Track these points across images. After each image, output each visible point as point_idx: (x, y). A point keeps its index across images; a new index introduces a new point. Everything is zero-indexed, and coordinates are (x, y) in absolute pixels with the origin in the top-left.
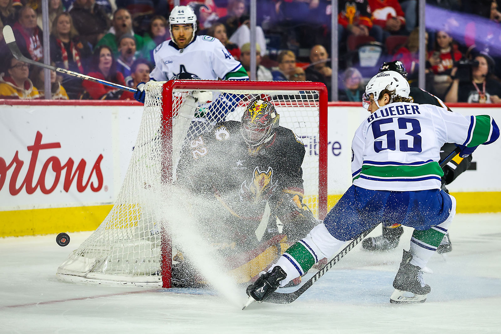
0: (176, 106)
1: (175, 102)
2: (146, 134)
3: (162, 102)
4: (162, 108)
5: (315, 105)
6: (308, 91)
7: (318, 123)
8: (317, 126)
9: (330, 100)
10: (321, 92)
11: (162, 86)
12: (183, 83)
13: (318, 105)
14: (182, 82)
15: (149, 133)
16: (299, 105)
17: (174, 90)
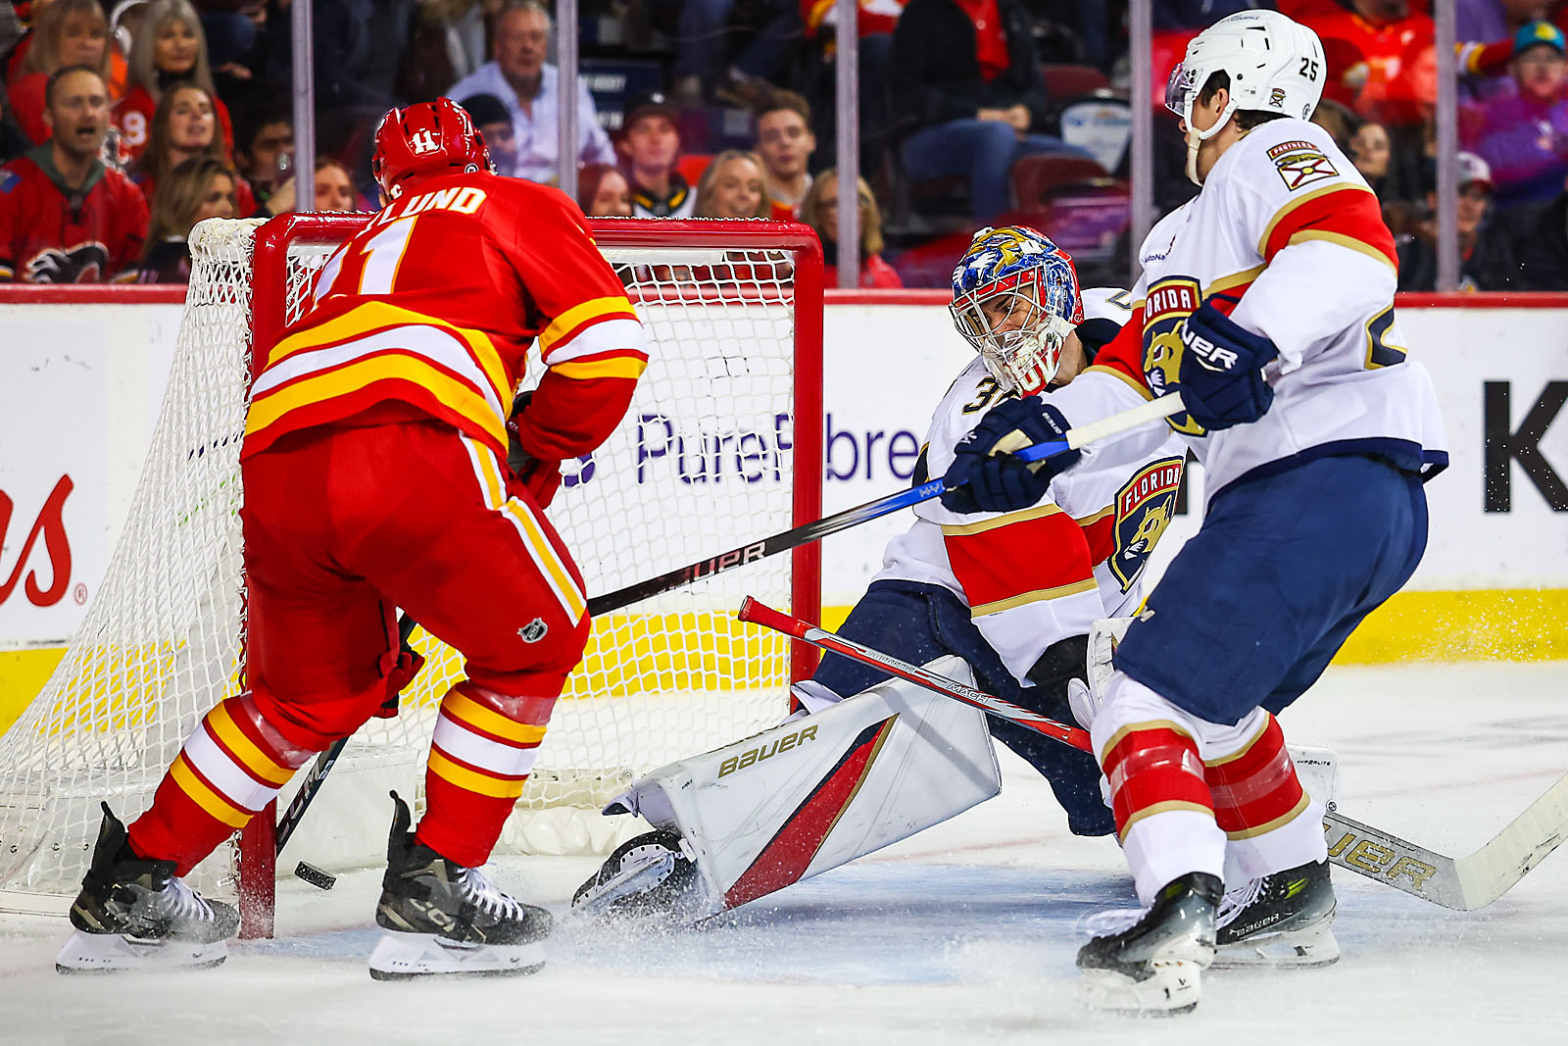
0: (297, 303)
1: (296, 288)
2: (193, 399)
3: (249, 290)
4: (248, 312)
5: (781, 300)
6: (756, 251)
7: (792, 361)
8: (788, 371)
9: (834, 285)
10: (803, 254)
11: (252, 233)
12: (326, 223)
13: (792, 298)
14: (321, 219)
15: (203, 396)
16: (724, 301)
17: (293, 249)
